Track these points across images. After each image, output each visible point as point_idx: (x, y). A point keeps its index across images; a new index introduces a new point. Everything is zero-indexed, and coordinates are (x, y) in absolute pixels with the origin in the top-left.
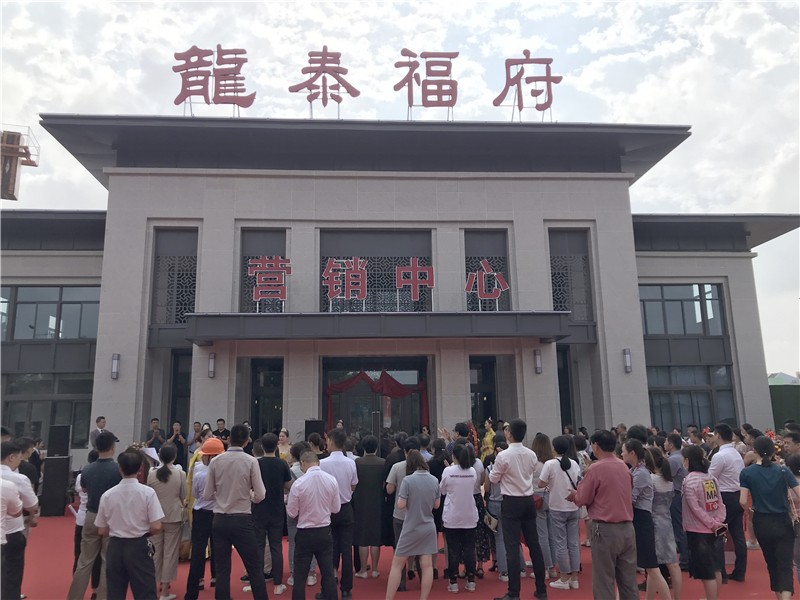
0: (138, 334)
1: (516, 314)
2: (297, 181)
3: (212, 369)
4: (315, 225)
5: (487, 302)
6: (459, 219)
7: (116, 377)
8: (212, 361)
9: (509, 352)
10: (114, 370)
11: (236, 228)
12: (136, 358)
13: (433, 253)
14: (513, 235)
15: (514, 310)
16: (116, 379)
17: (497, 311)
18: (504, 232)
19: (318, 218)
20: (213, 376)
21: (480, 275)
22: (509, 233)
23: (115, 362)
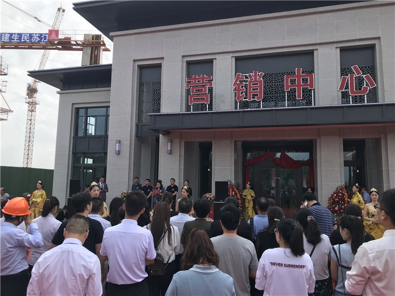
0: (130, 129)
1: (382, 105)
2: (220, 27)
3: (169, 149)
4: (231, 55)
5: (358, 98)
6: (336, 40)
7: (119, 153)
8: (169, 144)
9: (377, 137)
10: (117, 149)
11: (183, 62)
12: (128, 142)
13: (315, 67)
14: (380, 48)
15: (380, 102)
16: (119, 154)
17: (366, 103)
18: (372, 47)
19: (233, 50)
20: (171, 153)
21: (352, 77)
22: (377, 47)
23: (117, 144)
